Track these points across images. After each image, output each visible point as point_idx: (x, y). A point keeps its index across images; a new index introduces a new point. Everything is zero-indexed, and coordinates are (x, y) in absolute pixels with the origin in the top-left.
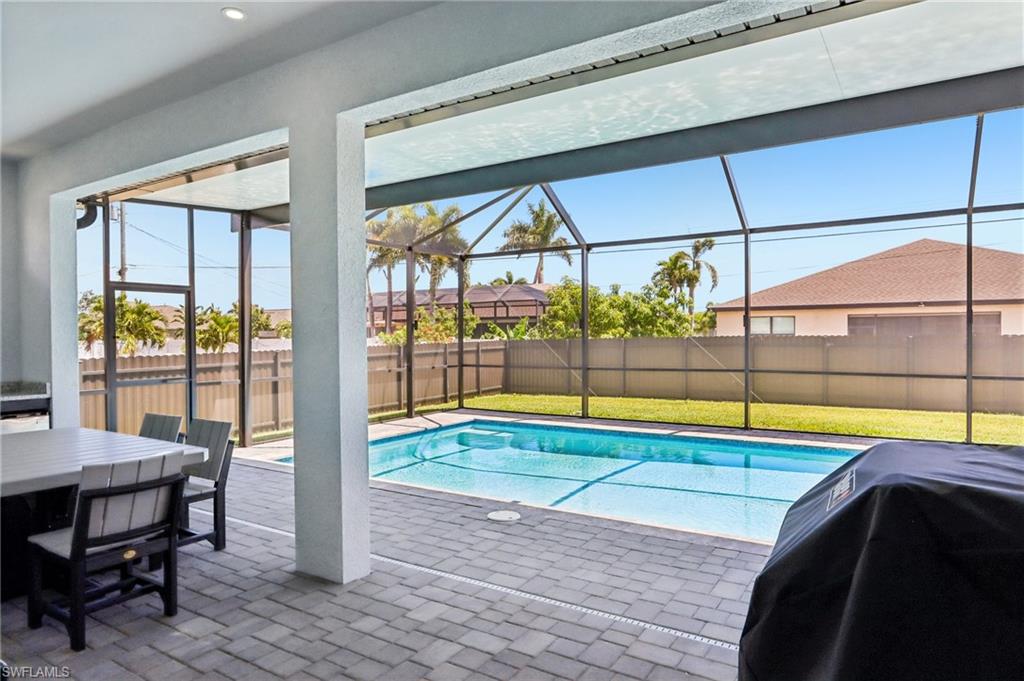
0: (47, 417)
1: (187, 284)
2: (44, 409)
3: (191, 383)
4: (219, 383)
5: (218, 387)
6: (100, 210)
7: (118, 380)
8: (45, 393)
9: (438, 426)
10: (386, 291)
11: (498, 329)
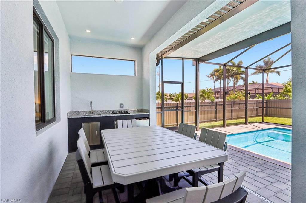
0: (148, 120)
1: (182, 81)
2: (148, 117)
3: (183, 110)
4: (190, 111)
5: (190, 112)
6: (160, 60)
7: (165, 109)
8: (148, 113)
9: (262, 129)
10: (220, 87)
11: (260, 96)
